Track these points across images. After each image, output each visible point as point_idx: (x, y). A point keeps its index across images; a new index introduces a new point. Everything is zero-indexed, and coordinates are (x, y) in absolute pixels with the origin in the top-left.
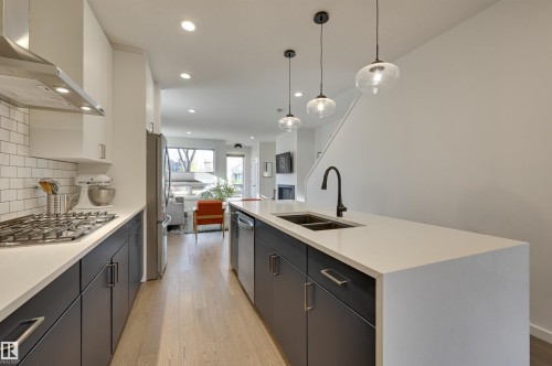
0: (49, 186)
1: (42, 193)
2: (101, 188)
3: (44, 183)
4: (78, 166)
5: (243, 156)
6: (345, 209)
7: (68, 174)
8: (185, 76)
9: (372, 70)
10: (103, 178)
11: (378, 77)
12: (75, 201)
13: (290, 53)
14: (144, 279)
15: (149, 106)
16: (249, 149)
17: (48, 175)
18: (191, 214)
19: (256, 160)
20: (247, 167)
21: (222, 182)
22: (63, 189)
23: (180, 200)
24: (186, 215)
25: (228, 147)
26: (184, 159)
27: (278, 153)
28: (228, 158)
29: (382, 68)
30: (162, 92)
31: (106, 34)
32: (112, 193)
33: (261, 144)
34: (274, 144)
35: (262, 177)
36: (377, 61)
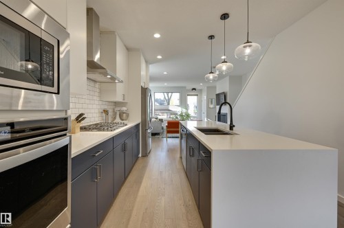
0: (106, 112)
1: (104, 115)
2: (124, 113)
3: (104, 111)
4: (116, 104)
5: (197, 95)
6: (234, 126)
7: (112, 107)
8: (159, 57)
9: (244, 47)
10: (124, 109)
11: (248, 51)
12: (115, 118)
13: (211, 37)
14: (140, 155)
15: (143, 73)
16: (201, 90)
17: (106, 107)
18: (165, 128)
19: (204, 97)
20: (200, 102)
21: (184, 110)
22: (110, 113)
23: (161, 120)
24: (163, 128)
25: (188, 91)
26: (167, 98)
27: (217, 93)
28: (188, 97)
29: (250, 46)
30: (150, 66)
31: (125, 46)
32: (128, 115)
33: (207, 87)
34: (215, 87)
35: (208, 108)
36: (248, 42)
